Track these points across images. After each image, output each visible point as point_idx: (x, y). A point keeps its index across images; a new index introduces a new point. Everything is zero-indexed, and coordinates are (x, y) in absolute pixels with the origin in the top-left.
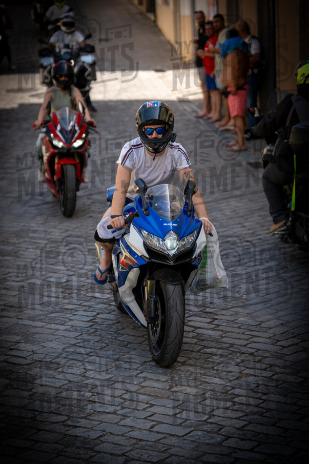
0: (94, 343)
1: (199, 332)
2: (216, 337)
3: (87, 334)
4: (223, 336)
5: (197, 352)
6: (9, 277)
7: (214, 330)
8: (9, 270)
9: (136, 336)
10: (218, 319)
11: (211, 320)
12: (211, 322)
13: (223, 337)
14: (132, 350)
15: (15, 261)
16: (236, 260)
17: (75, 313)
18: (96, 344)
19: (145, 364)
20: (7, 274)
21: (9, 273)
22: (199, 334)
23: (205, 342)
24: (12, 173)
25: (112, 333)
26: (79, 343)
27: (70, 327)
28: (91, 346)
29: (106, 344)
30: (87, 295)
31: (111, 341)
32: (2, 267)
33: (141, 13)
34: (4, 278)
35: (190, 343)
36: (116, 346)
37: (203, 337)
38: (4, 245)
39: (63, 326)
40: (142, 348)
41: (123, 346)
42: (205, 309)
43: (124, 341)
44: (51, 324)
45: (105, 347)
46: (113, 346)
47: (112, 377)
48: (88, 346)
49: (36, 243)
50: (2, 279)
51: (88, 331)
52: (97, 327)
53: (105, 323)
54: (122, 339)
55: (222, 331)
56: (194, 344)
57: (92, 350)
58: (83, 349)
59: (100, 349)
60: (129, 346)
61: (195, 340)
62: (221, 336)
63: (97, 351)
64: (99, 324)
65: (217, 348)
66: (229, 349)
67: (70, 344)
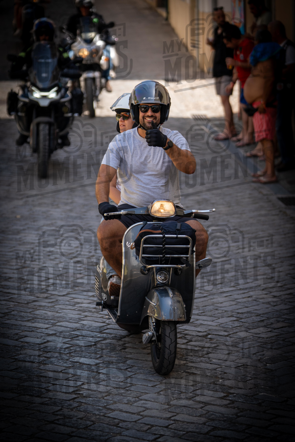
0: (76, 421)
1: (209, 410)
2: (230, 416)
3: (68, 409)
4: (239, 414)
5: (206, 434)
7: (228, 407)
9: (129, 413)
10: (234, 393)
11: (225, 395)
12: (225, 396)
13: (238, 417)
14: (124, 430)
16: (259, 320)
17: (53, 383)
18: (80, 421)
22: (209, 412)
23: (216, 422)
25: (101, 408)
26: (58, 420)
27: (47, 399)
28: (73, 424)
29: (92, 421)
30: (70, 360)
31: (98, 418)
33: (150, 8)
35: (197, 423)
36: (105, 425)
37: (213, 416)
39: (39, 398)
40: (137, 428)
41: (114, 426)
42: (218, 381)
43: (115, 419)
44: (24, 395)
45: (90, 426)
46: (101, 424)
48: (69, 424)
49: (9, 293)
51: (71, 405)
52: (81, 401)
53: (92, 396)
54: (112, 416)
55: (238, 409)
56: (202, 424)
57: (74, 430)
58: (62, 427)
59: (84, 428)
60: (120, 425)
61: (203, 420)
62: (236, 414)
63: (81, 430)
64: (84, 397)
65: (231, 430)
66: (246, 431)
67: (47, 421)
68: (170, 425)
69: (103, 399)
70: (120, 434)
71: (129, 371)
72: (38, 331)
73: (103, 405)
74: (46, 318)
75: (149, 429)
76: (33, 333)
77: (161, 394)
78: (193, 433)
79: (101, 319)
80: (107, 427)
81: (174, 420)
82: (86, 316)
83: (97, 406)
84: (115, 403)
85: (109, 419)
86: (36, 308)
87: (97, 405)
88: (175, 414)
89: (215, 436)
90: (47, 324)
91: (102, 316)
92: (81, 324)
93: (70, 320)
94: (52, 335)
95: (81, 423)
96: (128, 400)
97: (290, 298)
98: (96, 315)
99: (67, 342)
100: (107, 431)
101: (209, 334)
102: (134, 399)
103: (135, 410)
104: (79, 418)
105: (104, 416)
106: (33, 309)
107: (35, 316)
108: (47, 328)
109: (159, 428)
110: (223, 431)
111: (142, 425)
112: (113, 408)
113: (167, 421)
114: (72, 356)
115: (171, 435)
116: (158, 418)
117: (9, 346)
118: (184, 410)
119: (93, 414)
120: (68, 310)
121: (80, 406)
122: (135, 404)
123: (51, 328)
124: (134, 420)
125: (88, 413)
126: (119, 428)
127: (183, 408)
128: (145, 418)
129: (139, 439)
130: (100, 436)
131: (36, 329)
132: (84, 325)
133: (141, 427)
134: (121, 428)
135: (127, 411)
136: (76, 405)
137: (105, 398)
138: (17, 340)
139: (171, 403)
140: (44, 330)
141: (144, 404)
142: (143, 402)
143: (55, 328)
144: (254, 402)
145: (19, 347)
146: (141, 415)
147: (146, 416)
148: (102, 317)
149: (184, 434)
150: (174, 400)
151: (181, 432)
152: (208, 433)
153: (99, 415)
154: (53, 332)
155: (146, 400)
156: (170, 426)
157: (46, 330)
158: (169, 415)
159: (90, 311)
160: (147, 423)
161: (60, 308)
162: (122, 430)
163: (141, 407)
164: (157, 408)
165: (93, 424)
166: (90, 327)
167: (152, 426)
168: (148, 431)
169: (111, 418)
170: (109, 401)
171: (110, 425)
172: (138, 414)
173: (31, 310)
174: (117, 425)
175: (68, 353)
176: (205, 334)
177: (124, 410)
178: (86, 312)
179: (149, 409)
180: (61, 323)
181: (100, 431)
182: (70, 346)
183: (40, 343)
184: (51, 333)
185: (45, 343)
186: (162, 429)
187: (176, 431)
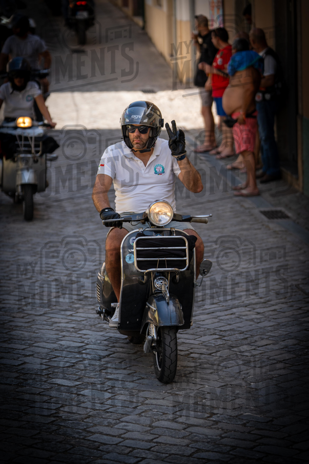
0: (55, 444)
1: (193, 431)
2: (214, 437)
3: (46, 432)
4: (223, 436)
5: (189, 456)
7: (211, 428)
9: (110, 435)
10: (217, 414)
11: (209, 415)
12: (208, 417)
13: (223, 438)
14: (105, 453)
16: (242, 337)
17: (31, 405)
18: (59, 445)
22: (192, 433)
23: (200, 444)
25: (80, 431)
26: (36, 444)
27: (25, 423)
28: (52, 448)
29: (72, 445)
30: (49, 381)
31: (78, 442)
33: (126, 17)
35: (180, 445)
36: (85, 449)
37: (196, 438)
39: (16, 422)
40: (118, 451)
41: (94, 449)
42: (201, 401)
43: (95, 442)
45: (70, 449)
46: (81, 448)
48: (48, 448)
51: (49, 428)
52: (60, 424)
53: (71, 419)
54: (92, 439)
55: (222, 430)
56: (185, 446)
57: (53, 454)
58: (41, 451)
59: (64, 452)
60: (101, 448)
61: (186, 441)
62: (220, 436)
63: (60, 454)
64: (63, 419)
65: (215, 452)
66: (231, 452)
67: (26, 445)
68: (152, 447)
69: (83, 421)
70: (101, 457)
71: (109, 392)
72: (14, 352)
73: (83, 428)
74: (23, 339)
75: (131, 451)
76: (9, 354)
77: (142, 416)
78: (176, 456)
79: (80, 339)
80: (87, 451)
81: (157, 442)
82: (64, 336)
83: (76, 429)
84: (95, 425)
85: (89, 442)
86: (12, 329)
87: (77, 427)
88: (158, 436)
89: (199, 459)
90: (24, 344)
91: (81, 335)
92: (59, 344)
93: (48, 340)
94: (29, 356)
95: (60, 447)
96: (108, 422)
97: (274, 315)
98: (74, 334)
99: (45, 364)
100: (88, 454)
101: (192, 353)
102: (114, 422)
103: (116, 433)
104: (58, 442)
105: (83, 439)
106: (10, 329)
107: (12, 336)
108: (24, 349)
109: (141, 451)
110: (207, 453)
111: (123, 448)
112: (93, 431)
113: (149, 444)
114: (50, 377)
115: (153, 458)
116: (139, 440)
118: (167, 432)
119: (73, 437)
120: (46, 330)
121: (59, 429)
122: (116, 426)
123: (28, 349)
124: (115, 443)
125: (67, 436)
126: (99, 452)
127: (165, 429)
128: (127, 441)
129: (120, 462)
130: (80, 459)
131: (12, 350)
132: (62, 345)
133: (123, 450)
134: (102, 451)
135: (107, 433)
136: (54, 428)
137: (85, 420)
139: (153, 424)
140: (20, 351)
141: (125, 426)
142: (124, 424)
143: (32, 349)
144: (239, 423)
146: (122, 438)
147: (127, 439)
148: (81, 337)
149: (166, 457)
150: (156, 421)
151: (164, 455)
152: (191, 455)
153: (78, 438)
154: (30, 353)
155: (127, 422)
156: (152, 449)
157: (23, 351)
158: (151, 437)
159: (68, 331)
160: (128, 446)
161: (37, 328)
162: (103, 453)
163: (122, 429)
164: (139, 430)
165: (73, 448)
166: (68, 347)
167: (134, 449)
168: (130, 454)
169: (91, 441)
170: (89, 424)
171: (90, 448)
172: (119, 436)
173: (7, 331)
174: (97, 449)
175: (45, 375)
176: (187, 352)
177: (105, 433)
178: (64, 331)
179: (131, 431)
180: (38, 344)
181: (80, 454)
182: (47, 367)
183: (16, 364)
184: (28, 354)
185: (22, 364)
186: (144, 452)
187: (158, 454)
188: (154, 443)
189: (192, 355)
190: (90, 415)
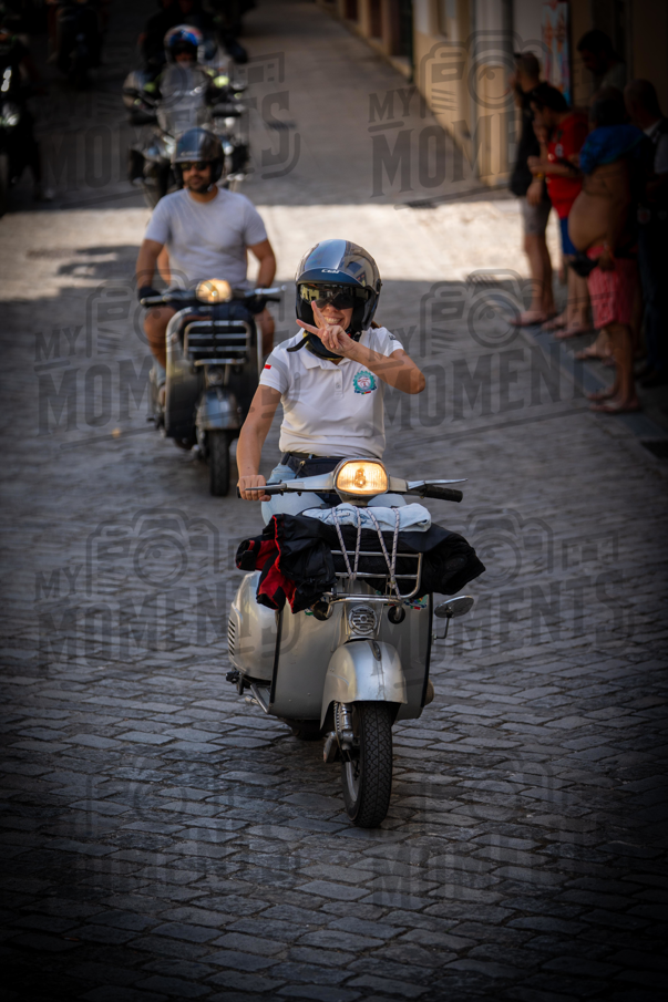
0: (236, 900)
1: (506, 875)
2: (549, 887)
3: (218, 876)
4: (566, 884)
5: (499, 924)
6: (25, 728)
7: (545, 870)
8: (26, 711)
9: (344, 882)
10: (556, 841)
11: (538, 844)
12: (537, 848)
13: (566, 889)
14: (333, 917)
15: (41, 689)
16: (606, 691)
17: (188, 823)
18: (243, 901)
19: (367, 954)
20: (21, 720)
21: (26, 718)
22: (505, 879)
23: (521, 900)
24: (38, 465)
25: (285, 874)
26: (198, 898)
27: (176, 857)
28: (230, 907)
29: (268, 901)
30: (222, 776)
31: (281, 894)
32: (7, 702)
34: (11, 731)
35: (481, 902)
36: (294, 909)
37: (514, 888)
38: (12, 646)
39: (159, 855)
40: (359, 914)
41: (312, 909)
42: (524, 817)
43: (315, 895)
44: (130, 849)
45: (263, 910)
46: (286, 907)
47: (281, 986)
48: (221, 907)
50: (6, 733)
51: (223, 868)
52: (245, 859)
53: (266, 850)
54: (308, 891)
55: (566, 872)
56: (491, 904)
57: (231, 918)
58: (207, 913)
59: (252, 915)
60: (325, 908)
61: (494, 896)
62: (562, 884)
63: (245, 919)
64: (252, 851)
65: (551, 916)
66: (582, 918)
67: (177, 901)
68: (425, 907)
69: (290, 855)
70: (325, 926)
72: (155, 718)
73: (290, 868)
74: (172, 692)
75: (384, 915)
76: (144, 722)
77: (407, 845)
78: (474, 923)
80: (299, 912)
81: (435, 897)
83: (277, 870)
84: (314, 862)
85: (301, 896)
86: (151, 673)
87: (278, 867)
88: (437, 885)
89: (519, 929)
90: (174, 703)
94: (184, 725)
95: (245, 905)
96: (340, 858)
99: (216, 741)
100: (299, 919)
101: (505, 722)
102: (352, 856)
103: (356, 877)
104: (240, 895)
106: (145, 673)
107: (150, 687)
108: (173, 713)
109: (405, 913)
110: (535, 918)
111: (369, 907)
112: (309, 873)
113: (420, 899)
114: (225, 768)
115: (428, 927)
116: (402, 892)
117: (97, 749)
118: (456, 876)
119: (271, 885)
121: (243, 870)
122: (355, 865)
123: (182, 713)
124: (353, 898)
125: (260, 883)
126: (322, 915)
127: (452, 871)
128: (376, 894)
129: (363, 935)
130: (285, 930)
131: (150, 714)
133: (368, 912)
134: (327, 913)
135: (339, 878)
136: (234, 867)
137: (294, 853)
138: (112, 737)
139: (429, 862)
140: (167, 716)
141: (373, 864)
142: (370, 860)
143: (190, 712)
144: (598, 859)
145: (116, 751)
146: (367, 888)
147: (378, 890)
149: (455, 926)
150: (434, 855)
151: (450, 922)
152: (503, 923)
153: (281, 888)
154: (186, 721)
155: (378, 857)
156: (427, 910)
157: (172, 716)
158: (424, 887)
160: (379, 903)
161: (200, 672)
162: (329, 918)
163: (367, 871)
164: (400, 872)
165: (270, 907)
167: (390, 909)
168: (382, 920)
169: (306, 893)
170: (302, 860)
171: (303, 908)
172: (361, 884)
173: (140, 676)
174: (318, 909)
175: (216, 763)
176: (496, 720)
177: (333, 878)
179: (384, 875)
180: (203, 702)
181: (284, 920)
182: (219, 748)
183: (159, 742)
184: (181, 722)
185: (170, 742)
186: (410, 916)
187: (439, 920)
188: (431, 897)
189: (505, 726)
190: (303, 844)
